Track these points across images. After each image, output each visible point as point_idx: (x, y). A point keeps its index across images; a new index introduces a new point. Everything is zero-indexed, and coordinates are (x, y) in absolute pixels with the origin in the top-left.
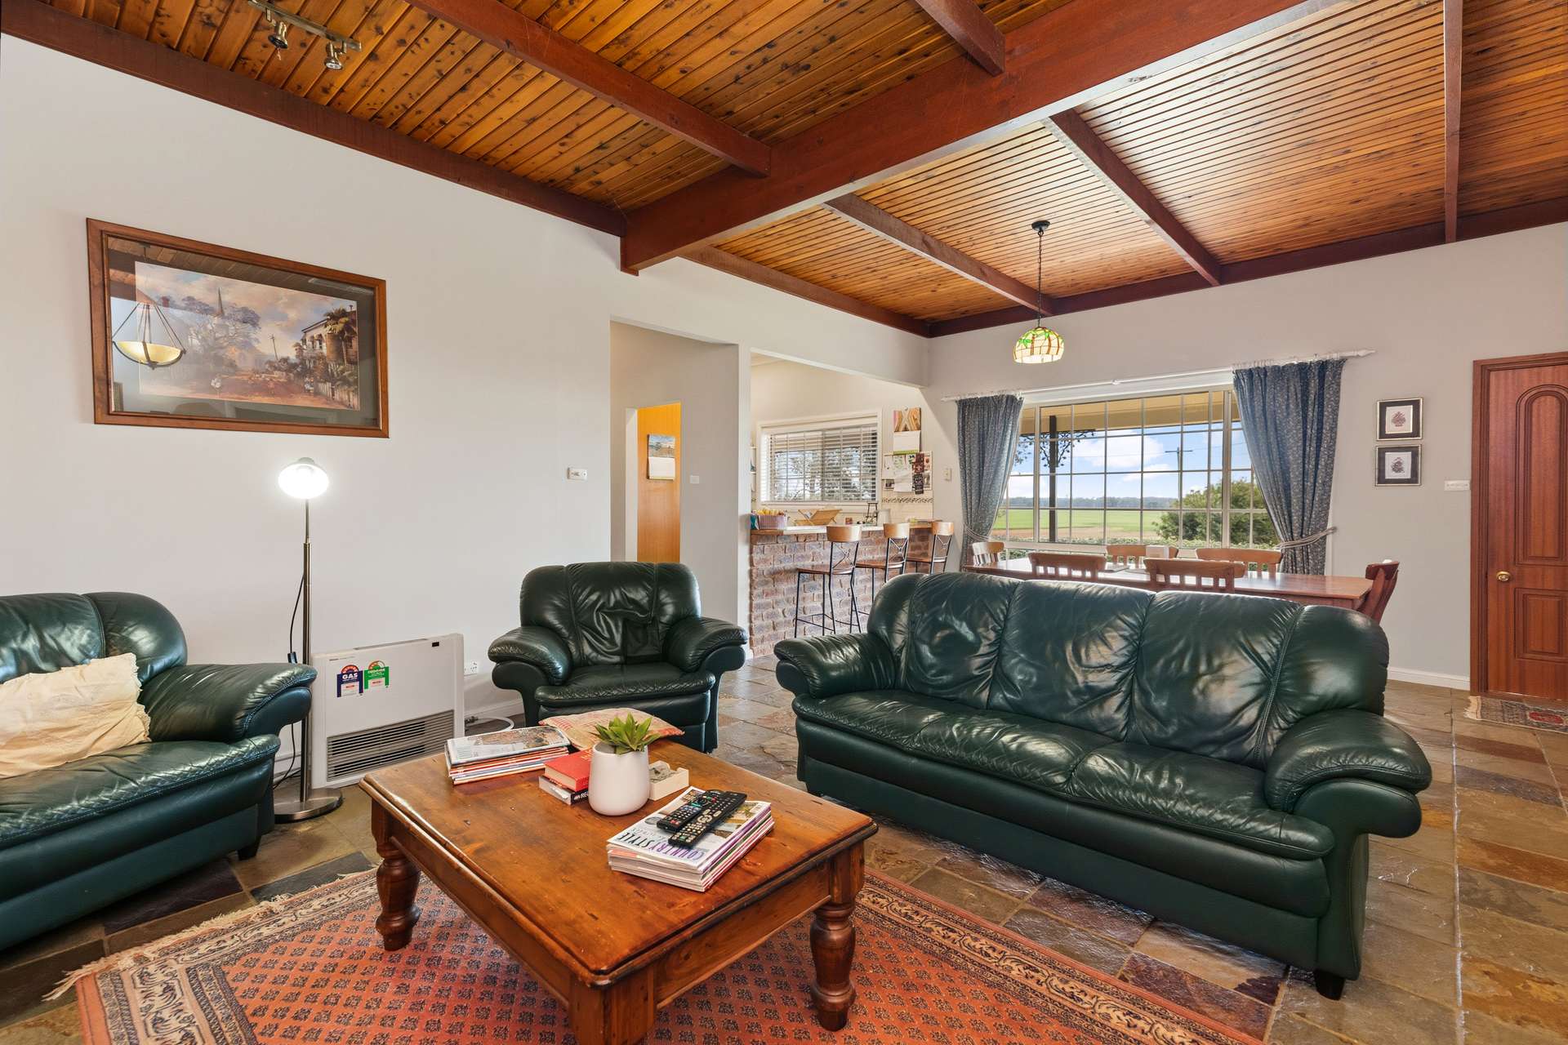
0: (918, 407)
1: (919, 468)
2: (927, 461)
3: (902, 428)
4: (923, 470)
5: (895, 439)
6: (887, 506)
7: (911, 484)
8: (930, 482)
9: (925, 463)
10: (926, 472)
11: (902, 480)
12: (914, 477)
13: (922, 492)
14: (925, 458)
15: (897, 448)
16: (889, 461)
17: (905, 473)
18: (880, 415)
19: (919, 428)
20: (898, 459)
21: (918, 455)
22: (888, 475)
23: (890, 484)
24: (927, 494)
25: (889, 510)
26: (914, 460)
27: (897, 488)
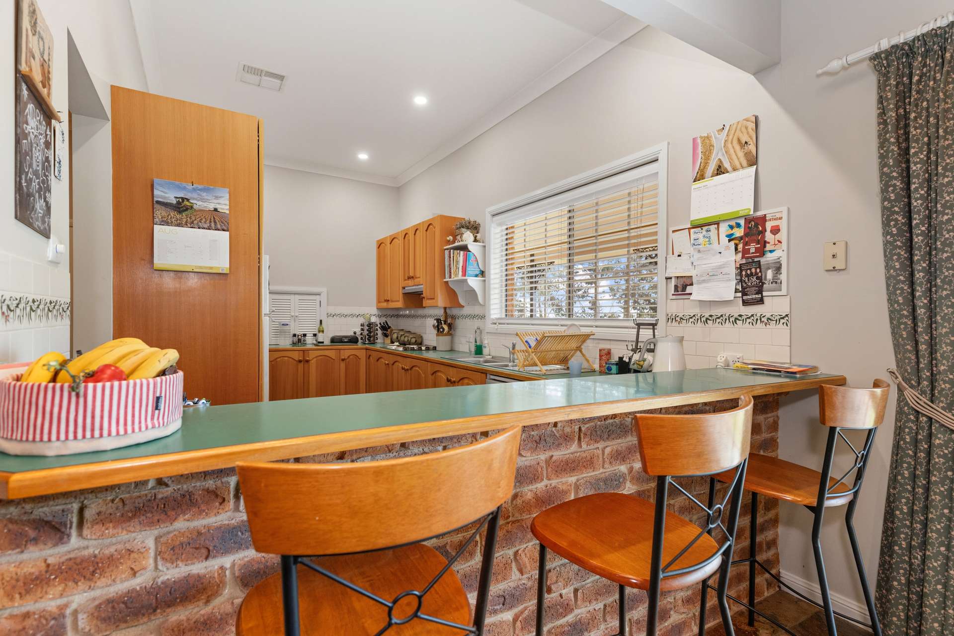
0: (749, 114)
1: (752, 248)
2: (776, 230)
3: (712, 167)
4: (762, 252)
5: (694, 194)
6: (677, 329)
7: (733, 284)
8: (783, 277)
9: (769, 236)
10: (769, 257)
11: (712, 275)
12: (740, 268)
13: (761, 301)
14: (769, 225)
15: (698, 213)
16: (682, 241)
17: (717, 261)
18: (663, 158)
19: (753, 161)
20: (700, 234)
21: (748, 220)
22: (677, 268)
23: (683, 286)
24: (774, 304)
25: (681, 340)
26: (739, 232)
27: (697, 293)
